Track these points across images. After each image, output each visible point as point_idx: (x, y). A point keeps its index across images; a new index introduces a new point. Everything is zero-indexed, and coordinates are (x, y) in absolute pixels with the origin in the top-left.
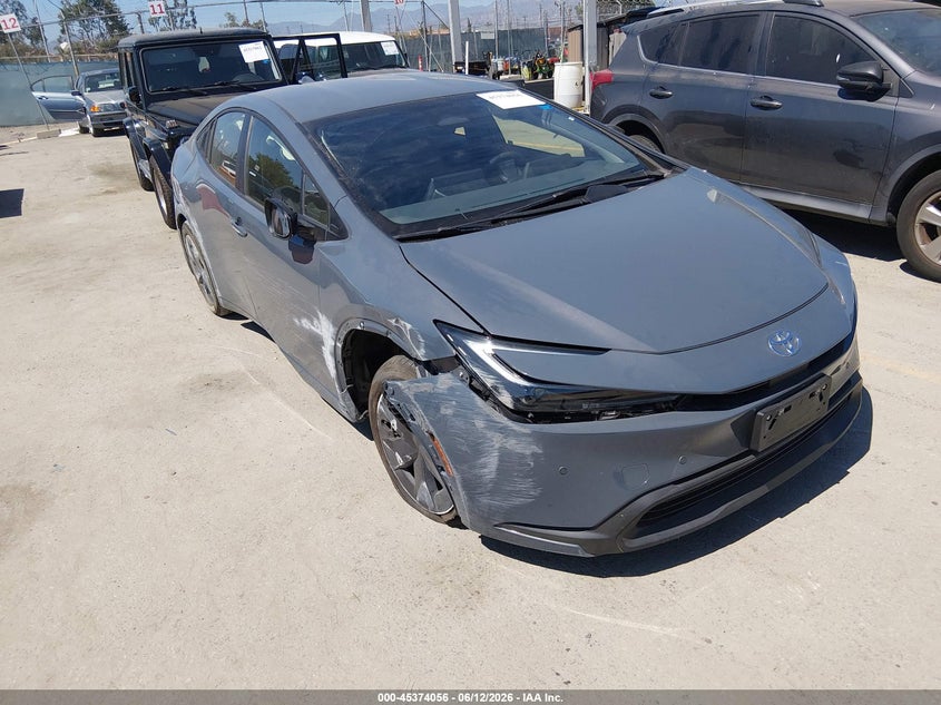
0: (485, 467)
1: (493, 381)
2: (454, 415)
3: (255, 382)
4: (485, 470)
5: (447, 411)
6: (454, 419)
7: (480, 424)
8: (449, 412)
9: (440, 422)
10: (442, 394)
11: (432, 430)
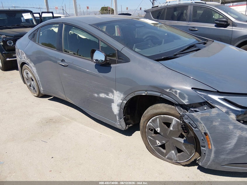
0: (229, 144)
1: (226, 110)
2: (220, 125)
3: (67, 119)
4: (229, 145)
5: (216, 124)
6: (219, 126)
7: (231, 127)
8: (217, 124)
9: (212, 128)
10: (214, 117)
11: (207, 131)
